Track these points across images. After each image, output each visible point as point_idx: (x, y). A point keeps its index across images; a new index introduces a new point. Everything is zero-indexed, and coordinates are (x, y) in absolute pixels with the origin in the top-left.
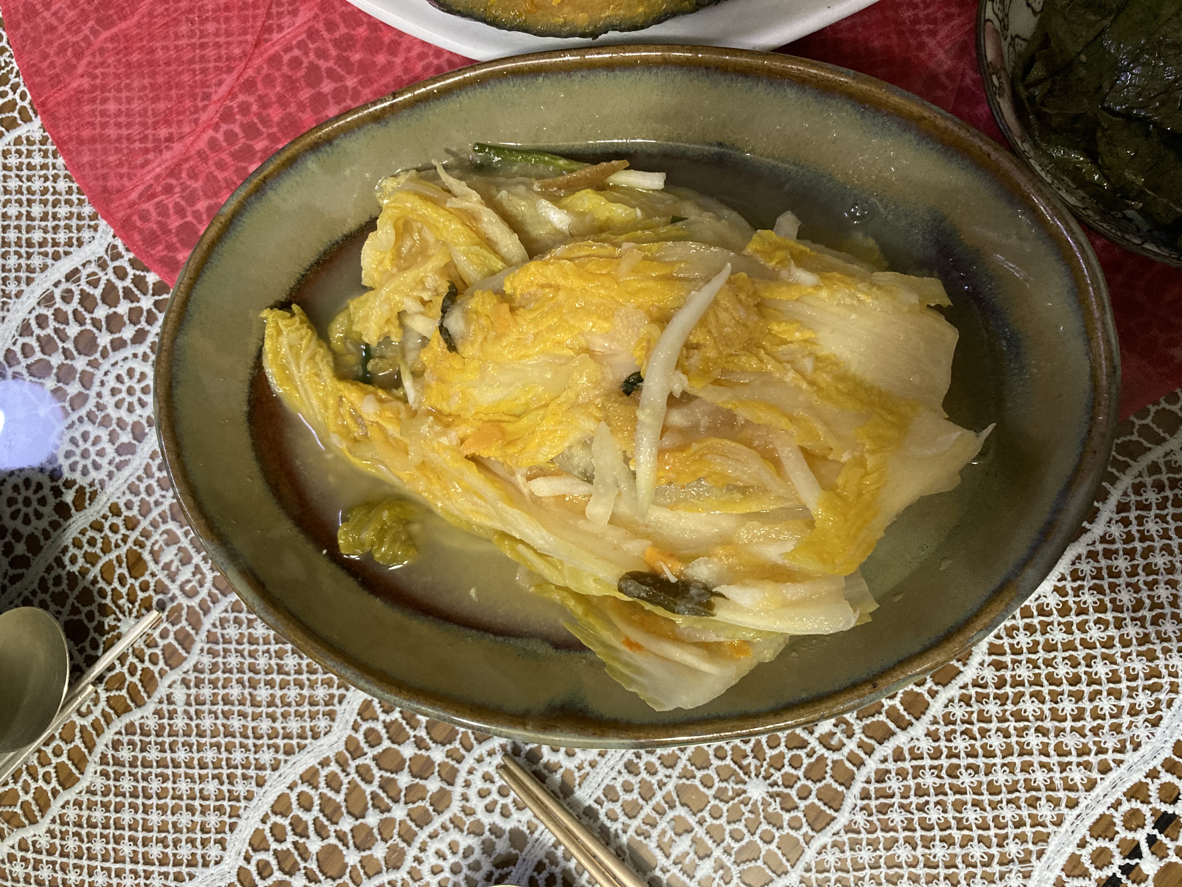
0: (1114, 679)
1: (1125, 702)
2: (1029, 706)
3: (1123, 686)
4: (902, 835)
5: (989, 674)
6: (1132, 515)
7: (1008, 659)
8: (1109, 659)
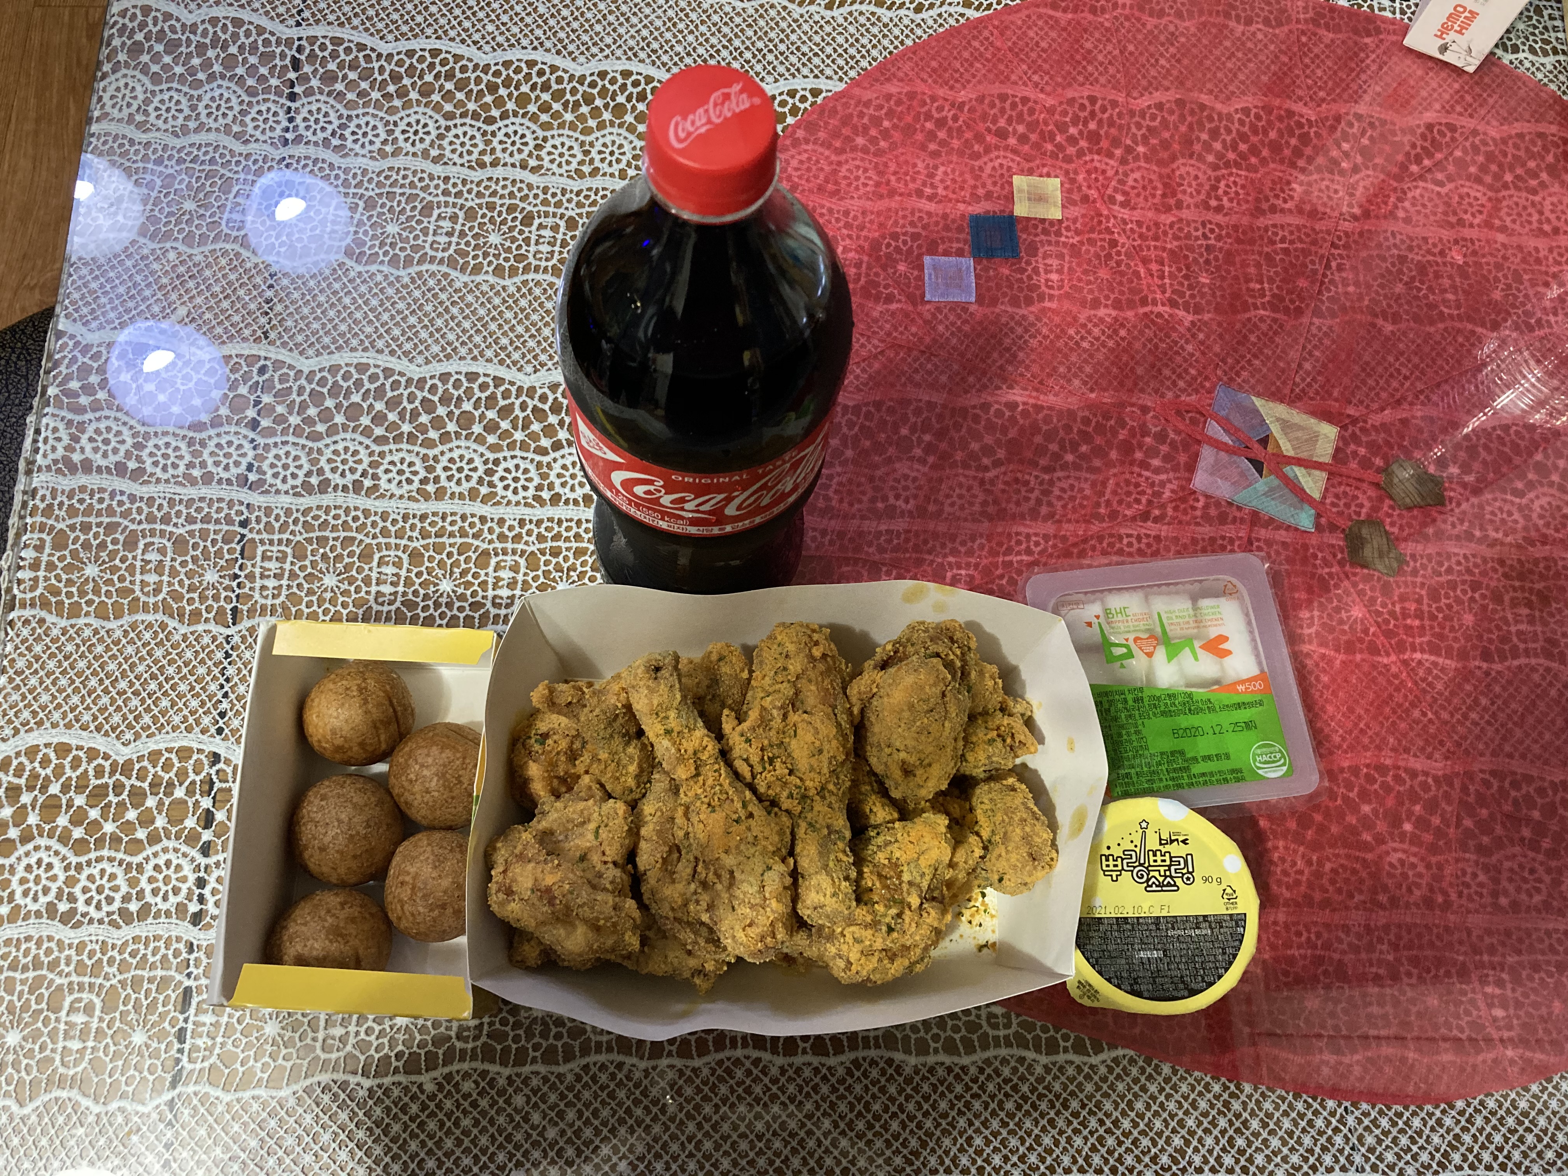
0: (896, 1137)
1: (888, 1153)
2: (843, 1107)
3: (896, 1144)
4: (716, 1100)
5: (841, 1071)
6: (989, 1071)
7: (857, 1074)
8: (904, 1126)
